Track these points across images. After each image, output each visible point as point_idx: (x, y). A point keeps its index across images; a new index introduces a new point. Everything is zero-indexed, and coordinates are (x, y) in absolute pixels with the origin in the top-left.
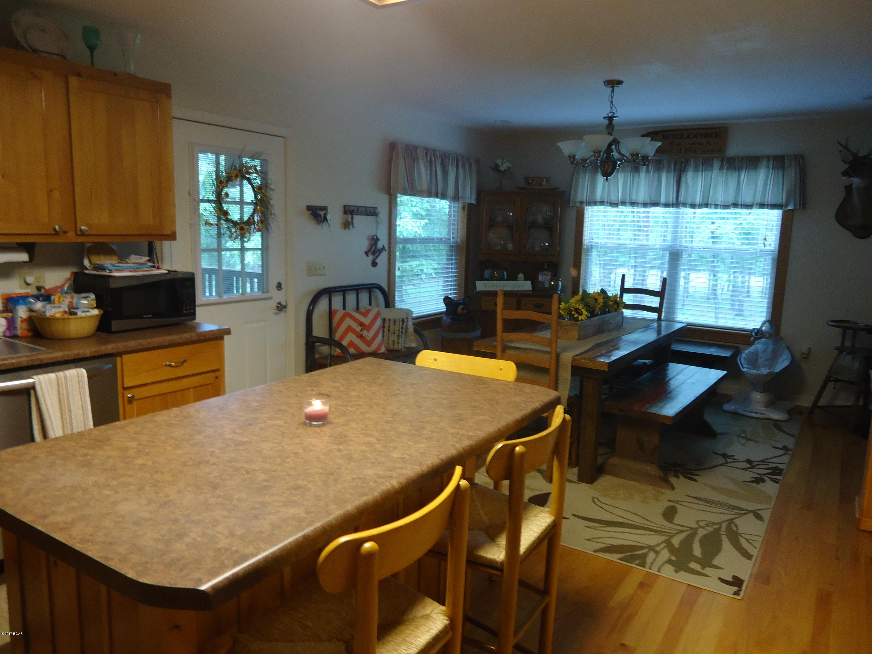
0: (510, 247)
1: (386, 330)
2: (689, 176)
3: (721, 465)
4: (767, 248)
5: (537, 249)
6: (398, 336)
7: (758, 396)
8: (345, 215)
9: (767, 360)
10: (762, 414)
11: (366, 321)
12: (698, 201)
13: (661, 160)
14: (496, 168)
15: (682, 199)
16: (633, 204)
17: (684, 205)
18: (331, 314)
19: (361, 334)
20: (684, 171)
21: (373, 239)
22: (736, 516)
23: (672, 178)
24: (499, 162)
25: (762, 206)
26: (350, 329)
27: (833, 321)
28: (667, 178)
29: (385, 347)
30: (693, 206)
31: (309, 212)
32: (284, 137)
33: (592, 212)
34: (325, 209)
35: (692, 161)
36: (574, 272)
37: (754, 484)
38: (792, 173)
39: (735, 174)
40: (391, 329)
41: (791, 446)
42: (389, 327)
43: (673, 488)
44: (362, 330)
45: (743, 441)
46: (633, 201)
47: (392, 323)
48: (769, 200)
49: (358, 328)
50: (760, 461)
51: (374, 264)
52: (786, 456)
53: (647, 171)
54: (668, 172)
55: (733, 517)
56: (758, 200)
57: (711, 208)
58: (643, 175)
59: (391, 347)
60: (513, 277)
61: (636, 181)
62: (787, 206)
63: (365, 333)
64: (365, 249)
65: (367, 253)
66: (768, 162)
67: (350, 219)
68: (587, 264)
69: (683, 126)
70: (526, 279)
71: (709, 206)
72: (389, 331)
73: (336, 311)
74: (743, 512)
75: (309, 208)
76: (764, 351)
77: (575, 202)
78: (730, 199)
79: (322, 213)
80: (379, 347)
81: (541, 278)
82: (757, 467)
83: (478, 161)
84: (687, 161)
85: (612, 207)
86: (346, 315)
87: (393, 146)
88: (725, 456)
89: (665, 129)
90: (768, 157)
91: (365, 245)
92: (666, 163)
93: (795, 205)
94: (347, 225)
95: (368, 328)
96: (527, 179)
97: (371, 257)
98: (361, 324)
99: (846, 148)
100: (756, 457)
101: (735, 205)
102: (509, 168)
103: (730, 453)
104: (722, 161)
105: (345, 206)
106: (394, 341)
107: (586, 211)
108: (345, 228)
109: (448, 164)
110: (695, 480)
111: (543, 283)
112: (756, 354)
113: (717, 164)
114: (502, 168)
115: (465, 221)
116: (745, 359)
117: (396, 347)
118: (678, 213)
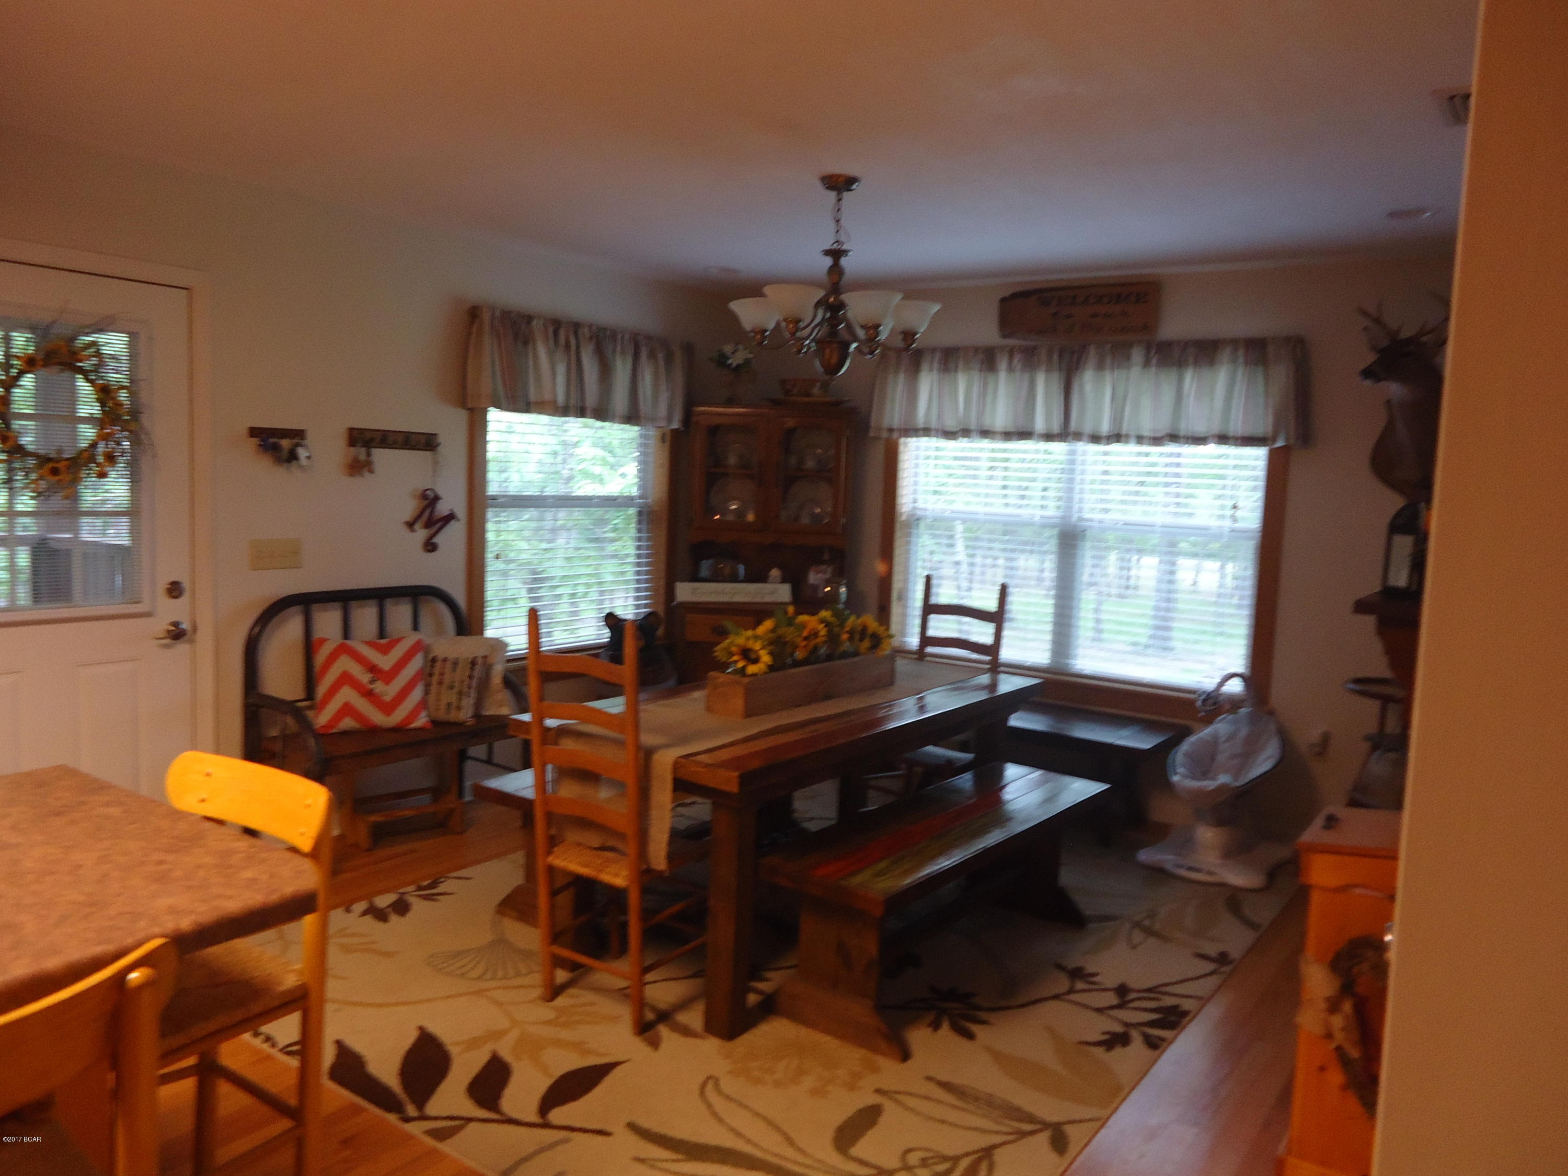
0: (751, 517)
1: (435, 679)
2: (1088, 380)
3: (1056, 997)
4: (1240, 525)
5: (805, 520)
6: (460, 693)
7: (1207, 835)
8: (352, 448)
9: (1234, 757)
10: (1210, 873)
11: (386, 662)
12: (1105, 428)
13: (1035, 348)
14: (721, 361)
15: (1073, 425)
16: (986, 433)
17: (1078, 436)
18: (310, 646)
19: (372, 690)
20: (1077, 369)
21: (424, 496)
22: (1010, 1138)
23: (1056, 380)
24: (728, 349)
25: (1223, 439)
26: (346, 679)
27: (1357, 681)
28: (1047, 381)
29: (428, 716)
30: (1095, 439)
31: (255, 441)
32: (186, 289)
33: (918, 449)
34: (298, 435)
35: (1092, 351)
36: (881, 568)
37: (1099, 1052)
38: (1282, 373)
39: (1173, 374)
40: (447, 678)
41: (1235, 953)
42: (442, 674)
43: (905, 1056)
44: (372, 681)
45: (1138, 936)
46: (985, 429)
47: (448, 666)
48: (1237, 427)
49: (364, 678)
50: (1149, 990)
51: (430, 547)
52: (1214, 977)
53: (1010, 369)
54: (1049, 371)
55: (997, 1139)
56: (1216, 428)
57: (1127, 442)
58: (1002, 375)
59: (442, 715)
60: (757, 576)
61: (991, 387)
62: (1274, 440)
63: (379, 687)
64: (408, 515)
65: (411, 525)
66: (1235, 350)
67: (363, 457)
68: (908, 552)
69: (1079, 279)
70: (784, 580)
71: (1123, 438)
72: (440, 683)
73: (322, 641)
74: (1027, 1127)
75: (254, 432)
76: (1231, 737)
77: (880, 429)
78: (1164, 427)
79: (285, 443)
80: (414, 714)
81: (813, 578)
82: (1135, 1004)
83: (689, 349)
84: (1084, 348)
85: (950, 439)
86: (343, 649)
87: (475, 313)
88: (1077, 974)
89: (1046, 286)
90: (1234, 343)
91: (409, 508)
92: (1043, 352)
93: (1287, 439)
94: (358, 467)
95: (388, 676)
96: (784, 382)
97: (421, 534)
98: (372, 669)
99: (1378, 321)
100: (1139, 979)
101: (1174, 437)
102: (747, 362)
103: (1090, 969)
104: (1148, 349)
105: (351, 430)
106: (449, 705)
107: (901, 448)
108: (352, 475)
109: (614, 351)
110: (970, 1036)
111: (815, 588)
112: (1214, 743)
113: (1137, 355)
114: (734, 361)
115: (667, 465)
116: (1187, 755)
117: (453, 716)
118: (1073, 452)
